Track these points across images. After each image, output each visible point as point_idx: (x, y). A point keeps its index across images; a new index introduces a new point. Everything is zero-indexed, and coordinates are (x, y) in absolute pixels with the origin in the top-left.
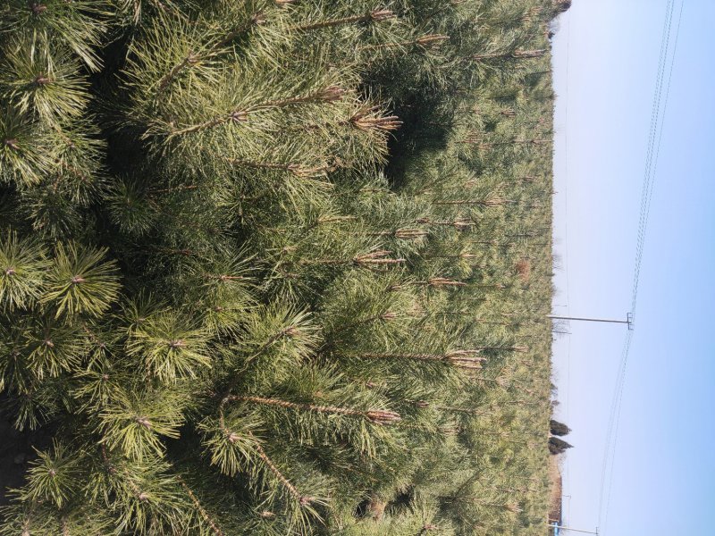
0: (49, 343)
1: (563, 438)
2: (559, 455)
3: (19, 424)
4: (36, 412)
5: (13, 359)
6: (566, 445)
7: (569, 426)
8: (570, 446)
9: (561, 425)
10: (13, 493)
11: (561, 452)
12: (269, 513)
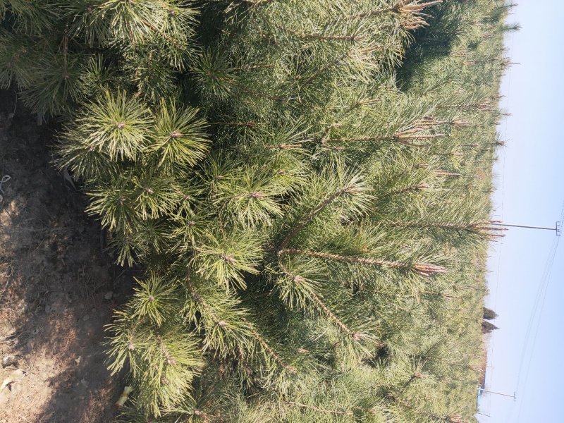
0: (149, 190)
1: (491, 322)
2: (487, 334)
3: (120, 261)
4: (133, 253)
5: (120, 204)
6: (493, 327)
7: (496, 313)
8: (496, 328)
9: (490, 311)
10: (118, 314)
11: (488, 332)
12: (304, 350)
